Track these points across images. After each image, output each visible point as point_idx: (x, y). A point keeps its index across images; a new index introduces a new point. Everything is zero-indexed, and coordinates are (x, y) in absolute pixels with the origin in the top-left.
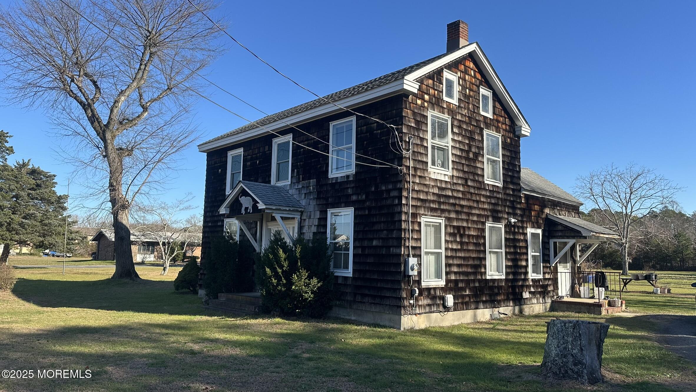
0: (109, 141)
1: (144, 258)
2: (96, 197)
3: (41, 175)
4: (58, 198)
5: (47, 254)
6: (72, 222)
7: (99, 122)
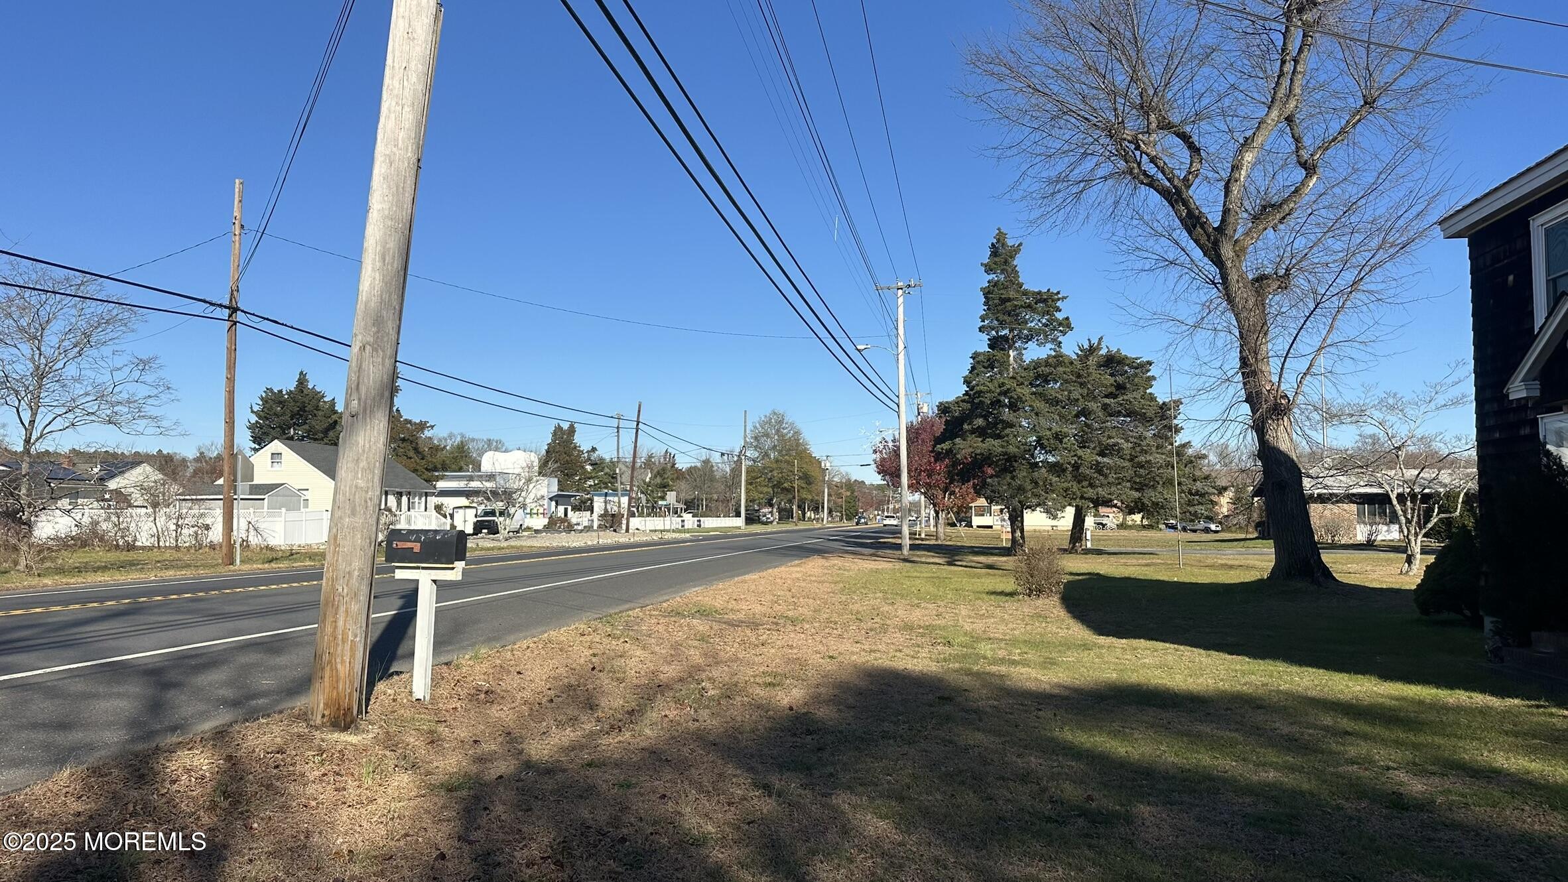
0: (1229, 264)
1: (1371, 534)
2: (1212, 394)
3: (1125, 364)
4: (1161, 408)
5: (1174, 527)
6: (1195, 457)
7: (1202, 227)
